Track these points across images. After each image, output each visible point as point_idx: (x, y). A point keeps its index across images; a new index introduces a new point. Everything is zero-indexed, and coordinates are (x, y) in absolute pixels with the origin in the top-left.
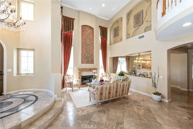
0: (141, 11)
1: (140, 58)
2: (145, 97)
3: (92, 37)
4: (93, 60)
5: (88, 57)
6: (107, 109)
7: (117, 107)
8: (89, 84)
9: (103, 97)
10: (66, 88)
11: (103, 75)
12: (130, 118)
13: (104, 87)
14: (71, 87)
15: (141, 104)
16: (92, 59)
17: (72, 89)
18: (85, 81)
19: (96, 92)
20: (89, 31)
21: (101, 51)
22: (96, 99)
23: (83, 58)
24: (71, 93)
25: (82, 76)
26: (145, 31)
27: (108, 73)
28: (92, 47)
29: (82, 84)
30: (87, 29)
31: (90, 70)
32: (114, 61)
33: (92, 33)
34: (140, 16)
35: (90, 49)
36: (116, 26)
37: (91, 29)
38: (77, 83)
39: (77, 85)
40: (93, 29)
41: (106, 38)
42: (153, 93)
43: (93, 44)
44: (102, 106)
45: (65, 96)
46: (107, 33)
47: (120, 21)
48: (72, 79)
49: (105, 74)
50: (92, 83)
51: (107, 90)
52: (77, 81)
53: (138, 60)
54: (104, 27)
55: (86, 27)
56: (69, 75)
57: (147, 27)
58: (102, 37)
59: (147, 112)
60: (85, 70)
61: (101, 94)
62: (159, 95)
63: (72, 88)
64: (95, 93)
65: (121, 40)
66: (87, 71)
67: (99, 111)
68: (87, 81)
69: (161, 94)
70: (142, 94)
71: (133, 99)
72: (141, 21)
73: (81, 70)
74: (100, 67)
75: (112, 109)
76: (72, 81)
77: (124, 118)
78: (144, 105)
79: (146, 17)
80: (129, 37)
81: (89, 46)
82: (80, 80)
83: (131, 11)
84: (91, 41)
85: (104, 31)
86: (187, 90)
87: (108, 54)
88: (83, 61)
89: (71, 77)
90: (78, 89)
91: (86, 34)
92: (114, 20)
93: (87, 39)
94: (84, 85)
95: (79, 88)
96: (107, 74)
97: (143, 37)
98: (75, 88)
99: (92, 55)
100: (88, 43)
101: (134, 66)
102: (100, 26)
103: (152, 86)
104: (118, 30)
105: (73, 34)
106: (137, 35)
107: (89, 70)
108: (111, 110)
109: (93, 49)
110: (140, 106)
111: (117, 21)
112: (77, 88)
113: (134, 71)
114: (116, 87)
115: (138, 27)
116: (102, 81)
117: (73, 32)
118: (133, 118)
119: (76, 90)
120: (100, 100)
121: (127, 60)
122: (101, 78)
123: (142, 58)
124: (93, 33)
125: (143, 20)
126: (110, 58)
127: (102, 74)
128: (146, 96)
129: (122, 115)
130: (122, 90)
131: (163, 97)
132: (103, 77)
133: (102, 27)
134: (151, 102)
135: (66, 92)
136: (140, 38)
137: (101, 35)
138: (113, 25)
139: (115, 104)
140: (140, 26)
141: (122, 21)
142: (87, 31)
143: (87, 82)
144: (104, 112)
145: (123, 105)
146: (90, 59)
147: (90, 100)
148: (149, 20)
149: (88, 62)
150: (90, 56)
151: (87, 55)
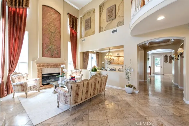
0: (114, 5)
1: (110, 54)
2: (119, 91)
3: (59, 24)
4: (59, 54)
5: (53, 49)
6: (85, 113)
7: (96, 108)
8: (54, 83)
9: (78, 98)
10: (13, 94)
11: (73, 71)
12: (115, 119)
13: (80, 85)
14: (23, 91)
15: (118, 98)
16: (58, 52)
17: (26, 94)
18: (48, 81)
19: (70, 93)
20: (54, 16)
21: (69, 44)
22: (69, 103)
23: (45, 50)
24: (23, 101)
25: (43, 75)
26: (118, 26)
27: (79, 70)
28: (59, 37)
29: (43, 85)
30: (51, 12)
31: (56, 65)
32: (85, 56)
33: (58, 20)
34: (113, 10)
35: (56, 39)
36: (87, 17)
37: (56, 14)
38: (36, 84)
39: (34, 87)
40: (60, 14)
41: (76, 30)
42: (126, 86)
43: (60, 33)
44: (77, 111)
45: (12, 106)
46: (77, 24)
47: (92, 13)
48: (25, 79)
49: (75, 71)
50: (59, 82)
51: (84, 89)
52: (34, 82)
53: (108, 56)
54: (73, 16)
55: (50, 9)
56: (20, 73)
57: (119, 22)
58: (72, 27)
59: (127, 106)
60: (48, 65)
61: (77, 94)
62: (132, 87)
63: (26, 92)
64: (67, 94)
65: (94, 33)
66: (51, 67)
67: (75, 120)
68: (50, 80)
69: (133, 86)
70: (115, 88)
71: (110, 95)
72: (114, 15)
73: (41, 66)
74: (69, 62)
75: (90, 112)
76: (26, 81)
77: (109, 121)
78: (122, 99)
79: (118, 12)
80: (102, 31)
82: (39, 80)
83: (104, 4)
84: (57, 29)
85: (73, 21)
86: (144, 81)
87: (78, 49)
88: (46, 53)
89: (24, 76)
90: (36, 93)
91: (49, 18)
92: (86, 11)
93: (51, 25)
94: (47, 86)
95: (39, 91)
96: (77, 70)
97: (116, 31)
98: (32, 92)
99: (59, 47)
100: (53, 31)
101: (103, 62)
102: (68, 13)
103: (125, 79)
104: (90, 22)
105: (28, 13)
106: (110, 29)
107: (54, 66)
108: (90, 114)
109: (60, 40)
110: (118, 101)
111: (89, 13)
112: (35, 91)
113: (103, 67)
114: (95, 83)
115: (111, 21)
116: (73, 78)
117: (28, 9)
118: (118, 118)
119: (32, 95)
120: (75, 103)
121: (97, 57)
122: (71, 75)
123: (112, 54)
124: (60, 19)
125: (116, 14)
126: (80, 52)
127: (71, 71)
128: (119, 89)
129: (105, 117)
130: (100, 86)
131: (135, 89)
132: (72, 74)
133: (72, 15)
134: (125, 95)
135: (14, 99)
136: (113, 32)
137: (70, 24)
138: (84, 16)
139: (92, 104)
140: (112, 20)
141: (94, 12)
142: (51, 14)
143: (51, 82)
144: (82, 120)
145: (102, 104)
146: (55, 52)
147: (58, 107)
148: (121, 16)
149: (52, 56)
150: (55, 48)
151: (51, 46)
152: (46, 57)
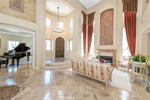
3: (112, 19)
4: (112, 41)
5: (107, 39)
16: (110, 41)
20: (108, 14)
25: (100, 56)
33: (111, 15)
35: (109, 31)
40: (113, 9)
43: (112, 25)
55: (105, 12)
60: (102, 51)
66: (104, 52)
74: (123, 49)
81: (107, 29)
84: (110, 22)
88: (102, 42)
93: (106, 22)
100: (107, 26)
105: (94, 24)
107: (106, 51)
109: (112, 30)
124: (113, 14)
146: (108, 41)
149: (106, 44)
150: (108, 38)
151: (105, 38)
152: (102, 45)
